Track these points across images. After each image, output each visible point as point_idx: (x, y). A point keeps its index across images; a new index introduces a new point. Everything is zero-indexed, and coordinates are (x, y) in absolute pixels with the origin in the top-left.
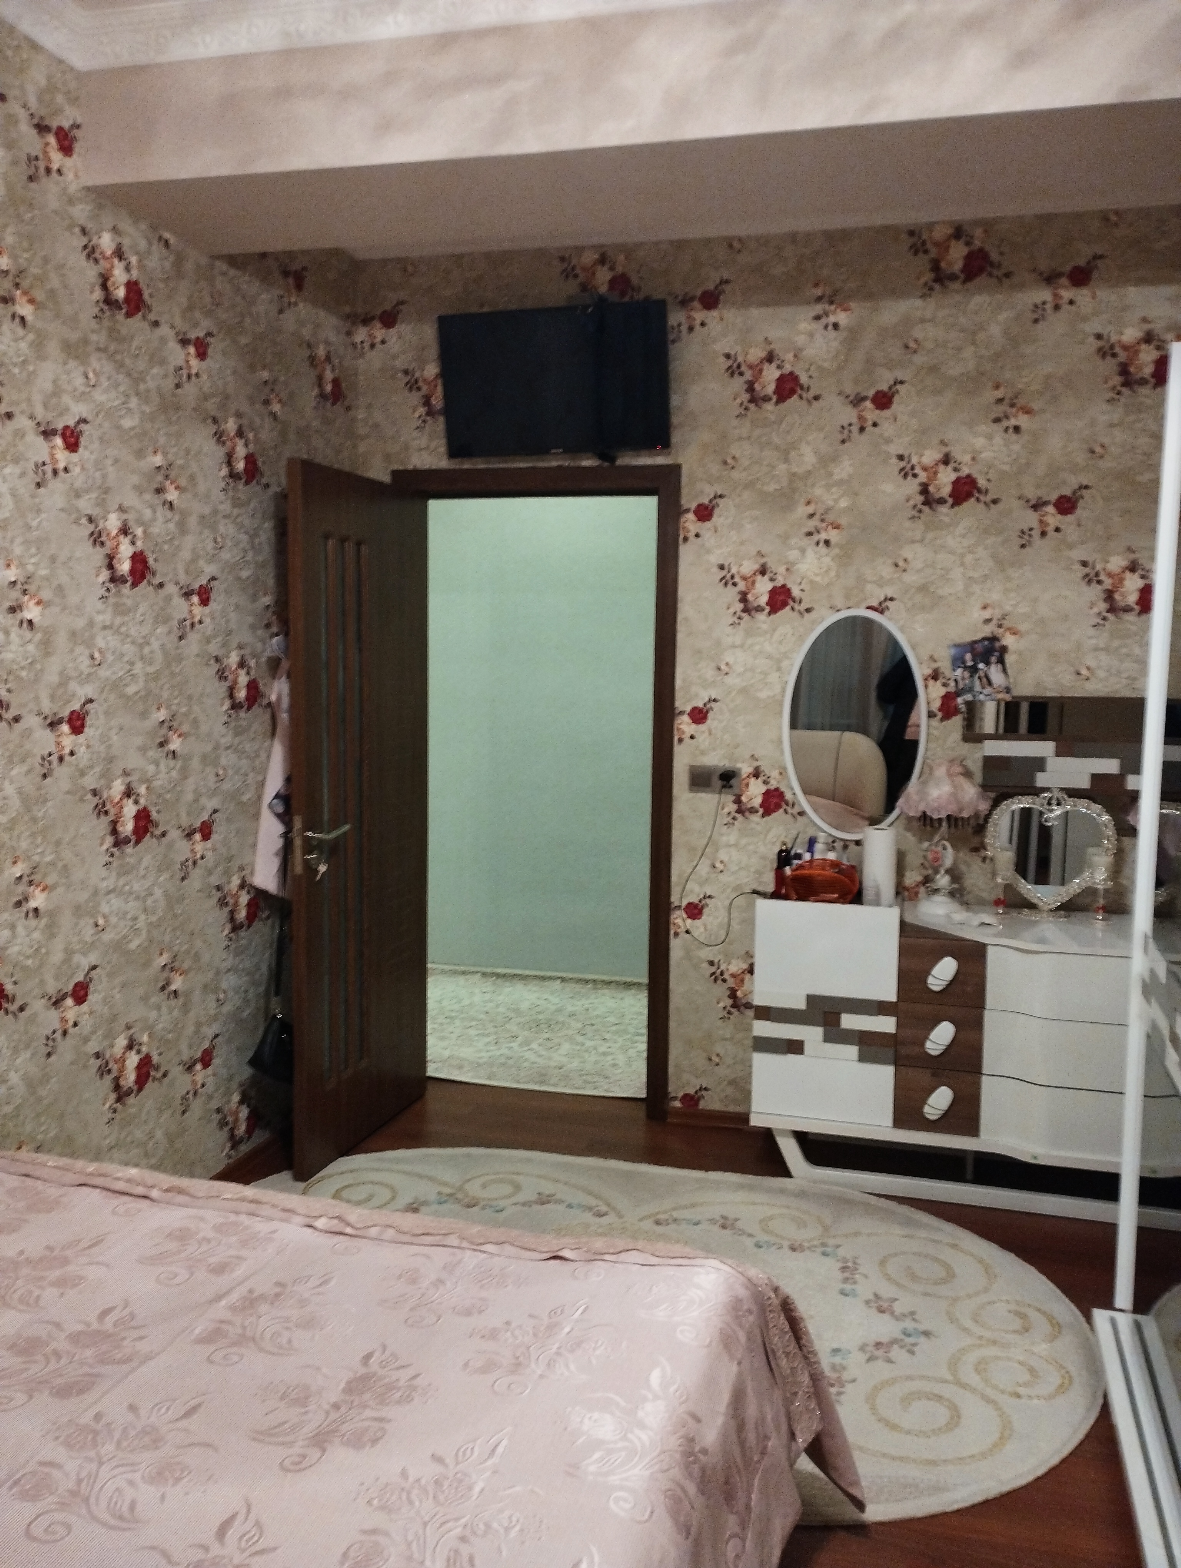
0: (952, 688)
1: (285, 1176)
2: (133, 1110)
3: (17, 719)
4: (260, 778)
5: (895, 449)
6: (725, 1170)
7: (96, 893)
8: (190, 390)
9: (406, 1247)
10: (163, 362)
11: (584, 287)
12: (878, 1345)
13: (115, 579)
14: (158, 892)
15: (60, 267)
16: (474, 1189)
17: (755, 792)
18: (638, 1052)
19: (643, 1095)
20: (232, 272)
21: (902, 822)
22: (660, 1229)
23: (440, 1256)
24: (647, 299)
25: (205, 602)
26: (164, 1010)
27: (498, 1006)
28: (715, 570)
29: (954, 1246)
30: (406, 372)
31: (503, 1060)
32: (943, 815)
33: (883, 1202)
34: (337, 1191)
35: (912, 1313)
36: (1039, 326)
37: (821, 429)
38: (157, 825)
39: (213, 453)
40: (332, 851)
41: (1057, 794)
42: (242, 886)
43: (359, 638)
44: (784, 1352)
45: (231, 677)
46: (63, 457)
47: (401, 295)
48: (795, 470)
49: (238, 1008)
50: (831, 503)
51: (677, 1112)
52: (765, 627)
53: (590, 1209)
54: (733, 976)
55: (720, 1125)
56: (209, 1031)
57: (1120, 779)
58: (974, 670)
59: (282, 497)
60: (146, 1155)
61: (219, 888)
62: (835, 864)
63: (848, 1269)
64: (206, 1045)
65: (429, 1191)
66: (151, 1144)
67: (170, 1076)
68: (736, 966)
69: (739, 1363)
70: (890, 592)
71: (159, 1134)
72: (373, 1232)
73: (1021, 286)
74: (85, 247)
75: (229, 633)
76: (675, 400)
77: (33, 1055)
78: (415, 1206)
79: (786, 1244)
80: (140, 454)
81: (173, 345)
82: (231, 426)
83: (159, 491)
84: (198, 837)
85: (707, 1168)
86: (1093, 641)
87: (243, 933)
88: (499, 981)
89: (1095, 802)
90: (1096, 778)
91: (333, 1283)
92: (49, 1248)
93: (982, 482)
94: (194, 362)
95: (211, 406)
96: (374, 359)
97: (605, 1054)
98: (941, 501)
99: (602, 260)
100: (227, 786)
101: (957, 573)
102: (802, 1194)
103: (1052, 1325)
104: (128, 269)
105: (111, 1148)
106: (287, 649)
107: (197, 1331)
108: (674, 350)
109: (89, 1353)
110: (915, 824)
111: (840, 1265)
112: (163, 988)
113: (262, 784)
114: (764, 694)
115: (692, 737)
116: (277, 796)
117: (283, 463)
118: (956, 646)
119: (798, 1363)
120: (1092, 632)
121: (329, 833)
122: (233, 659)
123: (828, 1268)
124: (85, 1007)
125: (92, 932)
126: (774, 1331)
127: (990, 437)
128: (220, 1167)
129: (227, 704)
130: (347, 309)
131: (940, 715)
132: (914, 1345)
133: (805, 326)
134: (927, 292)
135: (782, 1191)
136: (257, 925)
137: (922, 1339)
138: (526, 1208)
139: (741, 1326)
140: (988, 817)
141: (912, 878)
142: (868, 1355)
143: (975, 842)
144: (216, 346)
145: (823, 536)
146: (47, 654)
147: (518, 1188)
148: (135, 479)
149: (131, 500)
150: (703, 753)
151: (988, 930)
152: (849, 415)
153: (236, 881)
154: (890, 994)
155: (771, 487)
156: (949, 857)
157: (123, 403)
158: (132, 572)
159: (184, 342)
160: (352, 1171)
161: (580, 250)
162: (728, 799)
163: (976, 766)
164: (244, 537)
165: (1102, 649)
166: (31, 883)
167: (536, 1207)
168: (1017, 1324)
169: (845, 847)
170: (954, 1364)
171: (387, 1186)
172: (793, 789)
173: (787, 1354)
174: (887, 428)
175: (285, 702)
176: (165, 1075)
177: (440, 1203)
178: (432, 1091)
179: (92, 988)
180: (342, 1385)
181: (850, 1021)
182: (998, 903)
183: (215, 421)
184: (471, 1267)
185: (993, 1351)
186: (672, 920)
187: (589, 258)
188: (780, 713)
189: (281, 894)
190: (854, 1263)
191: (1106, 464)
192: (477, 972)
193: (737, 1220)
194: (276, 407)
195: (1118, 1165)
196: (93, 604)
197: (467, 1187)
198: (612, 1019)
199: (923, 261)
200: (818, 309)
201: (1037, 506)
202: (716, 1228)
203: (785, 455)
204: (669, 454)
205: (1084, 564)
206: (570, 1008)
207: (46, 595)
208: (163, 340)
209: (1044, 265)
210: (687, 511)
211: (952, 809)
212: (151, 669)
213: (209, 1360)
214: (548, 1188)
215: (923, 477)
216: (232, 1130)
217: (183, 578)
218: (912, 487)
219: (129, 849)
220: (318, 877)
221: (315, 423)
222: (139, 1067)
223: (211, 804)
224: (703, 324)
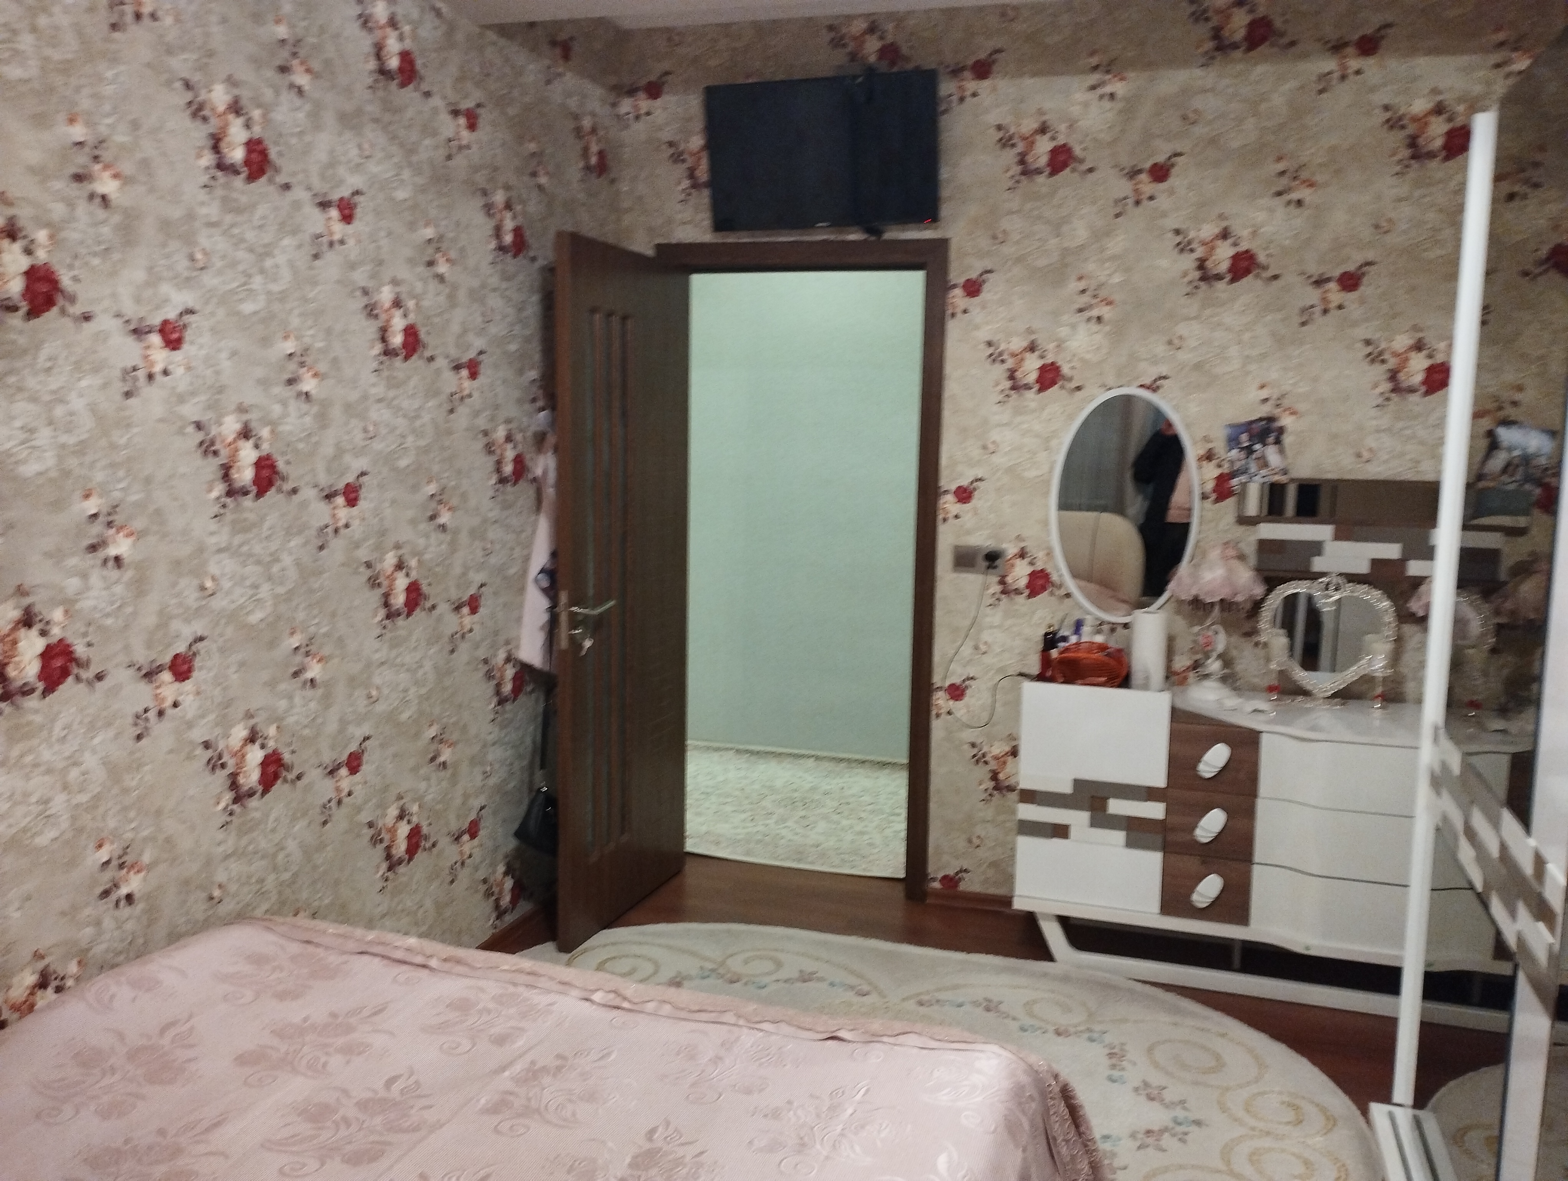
0: (1226, 469)
1: (549, 947)
2: (404, 879)
3: (294, 491)
4: (525, 552)
5: (1172, 222)
6: (988, 952)
7: (368, 665)
8: (460, 161)
9: (683, 1023)
10: (434, 134)
11: (853, 57)
12: (1149, 1132)
13: (389, 353)
14: (428, 665)
15: (337, 36)
16: (736, 965)
17: (1020, 574)
18: (895, 832)
19: (902, 874)
20: (502, 42)
21: (1170, 606)
22: (923, 1010)
23: (717, 1033)
24: (918, 71)
25: (473, 375)
26: (433, 781)
27: (753, 783)
28: (982, 346)
29: (1223, 1035)
30: (671, 144)
31: (759, 837)
32: (1217, 599)
33: (1148, 989)
34: (601, 963)
35: (1182, 1102)
36: (1324, 96)
37: (1094, 203)
38: (426, 598)
39: (482, 226)
40: (596, 626)
41: (1335, 580)
42: (508, 660)
43: (624, 414)
44: (1064, 1140)
45: (498, 452)
46: (338, 229)
47: (666, 65)
48: (1066, 244)
49: (505, 780)
50: (1103, 279)
51: (937, 894)
52: (1033, 405)
53: (852, 988)
54: (996, 758)
55: (979, 907)
56: (476, 803)
57: (1401, 563)
58: (1249, 451)
59: (550, 271)
60: (416, 924)
61: (486, 661)
62: (1102, 648)
63: (1116, 1056)
64: (473, 816)
65: (689, 965)
66: (420, 913)
67: (439, 846)
68: (999, 748)
69: (1024, 1151)
70: (1164, 370)
71: (428, 904)
72: (650, 1007)
73: (1304, 56)
74: (360, 16)
75: (497, 407)
76: (945, 173)
77: (310, 823)
78: (678, 980)
79: (1052, 1028)
80: (412, 226)
81: (445, 117)
82: (499, 198)
83: (431, 264)
84: (466, 610)
85: (969, 950)
86: (1374, 423)
87: (508, 706)
88: (753, 758)
89: (1376, 587)
90: (1376, 563)
91: (613, 1057)
92: (334, 1015)
93: (1262, 258)
94: (465, 134)
95: (480, 179)
96: (639, 129)
97: (861, 833)
98: (1219, 277)
99: (872, 29)
100: (493, 560)
101: (1233, 351)
102: (1066, 979)
103: (1328, 1119)
104: (401, 38)
105: (384, 916)
106: (553, 423)
107: (483, 1101)
108: (944, 121)
109: (378, 1120)
110: (1187, 608)
111: (1107, 1051)
112: (433, 759)
113: (527, 559)
114: (1031, 474)
115: (957, 517)
116: (542, 571)
117: (551, 234)
118: (1231, 426)
119: (1078, 1150)
120: (1374, 412)
121: (594, 607)
122: (500, 433)
123: (1096, 1054)
124: (358, 777)
125: (365, 702)
126: (1054, 1118)
127: (1271, 210)
128: (485, 937)
129: (494, 479)
130: (613, 80)
131: (1214, 496)
132: (1186, 1134)
133: (1080, 96)
134: (1208, 60)
135: (1045, 975)
136: (522, 698)
137: (1194, 1129)
138: (787, 985)
139: (1024, 1112)
140: (1263, 600)
141: (1181, 662)
142: (1138, 1144)
143: (1247, 627)
144: (485, 116)
145: (1095, 313)
146: (324, 427)
147: (779, 964)
148: (408, 252)
149: (404, 273)
150: (968, 533)
151: (1261, 717)
152: (1124, 187)
153: (502, 655)
154: (1158, 778)
155: (1042, 262)
156: (1221, 642)
157: (397, 175)
158: (405, 345)
159: (456, 113)
160: (613, 944)
161: (850, 18)
162: (993, 579)
163: (1250, 548)
164: (510, 311)
165: (1384, 431)
166: (307, 654)
167: (799, 985)
168: (1290, 1116)
169: (1113, 630)
170: (1226, 1153)
171: (649, 960)
172: (1060, 571)
173: (1067, 1141)
174: (1163, 202)
175: (552, 477)
176: (434, 845)
177: (704, 978)
178: (690, 867)
179: (365, 758)
180: (628, 1160)
181: (1117, 807)
182: (1271, 689)
183: (485, 193)
184: (749, 1045)
185: (1267, 1143)
186: (934, 702)
187: (859, 26)
188: (1047, 493)
189: (547, 668)
190: (1122, 1050)
191: (1393, 239)
192: (732, 749)
193: (1001, 1003)
194: (543, 180)
195: (1400, 958)
196: (367, 377)
197: (729, 962)
198: (867, 798)
199: (1203, 30)
200: (1094, 78)
201: (1319, 282)
202: (979, 1011)
203: (1057, 227)
204: (936, 229)
205: (1368, 342)
206: (825, 787)
207: (322, 367)
208: (435, 111)
209: (1331, 33)
210: (954, 286)
211: (1224, 593)
212: (422, 443)
213: (496, 1130)
214: (809, 966)
215: (1200, 252)
216: (497, 901)
217: (454, 352)
218: (1188, 262)
219: (401, 622)
220: (583, 653)
221: (581, 196)
222: (410, 837)
223: (478, 578)
224: (974, 95)
